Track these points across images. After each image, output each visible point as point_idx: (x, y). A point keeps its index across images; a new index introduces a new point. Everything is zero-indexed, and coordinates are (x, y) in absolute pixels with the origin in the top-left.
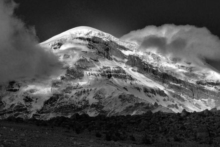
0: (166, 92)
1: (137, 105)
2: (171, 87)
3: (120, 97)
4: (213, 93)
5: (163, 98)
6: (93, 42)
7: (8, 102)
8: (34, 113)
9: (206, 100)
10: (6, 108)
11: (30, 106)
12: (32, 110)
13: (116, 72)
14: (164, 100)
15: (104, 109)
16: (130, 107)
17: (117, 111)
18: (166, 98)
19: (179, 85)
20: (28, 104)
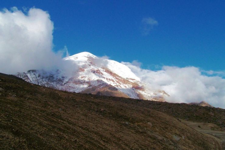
0: (114, 80)
1: (103, 84)
2: (117, 78)
3: (97, 80)
4: (132, 83)
5: (113, 82)
6: (90, 58)
7: (56, 77)
8: (65, 82)
9: (129, 85)
10: (55, 79)
11: (64, 80)
12: (64, 81)
13: (97, 70)
14: (113, 83)
15: (91, 84)
16: (101, 84)
17: (95, 85)
18: (114, 82)
19: (120, 78)
20: (63, 79)
